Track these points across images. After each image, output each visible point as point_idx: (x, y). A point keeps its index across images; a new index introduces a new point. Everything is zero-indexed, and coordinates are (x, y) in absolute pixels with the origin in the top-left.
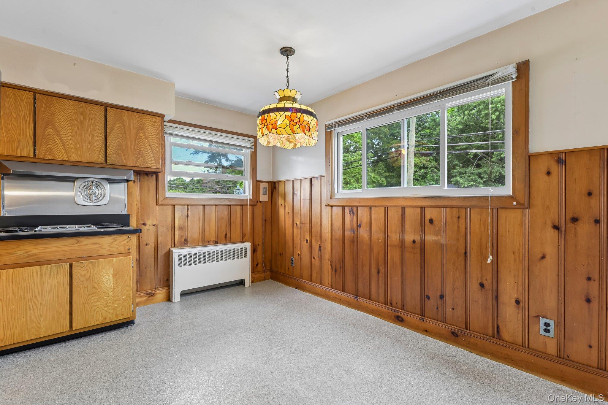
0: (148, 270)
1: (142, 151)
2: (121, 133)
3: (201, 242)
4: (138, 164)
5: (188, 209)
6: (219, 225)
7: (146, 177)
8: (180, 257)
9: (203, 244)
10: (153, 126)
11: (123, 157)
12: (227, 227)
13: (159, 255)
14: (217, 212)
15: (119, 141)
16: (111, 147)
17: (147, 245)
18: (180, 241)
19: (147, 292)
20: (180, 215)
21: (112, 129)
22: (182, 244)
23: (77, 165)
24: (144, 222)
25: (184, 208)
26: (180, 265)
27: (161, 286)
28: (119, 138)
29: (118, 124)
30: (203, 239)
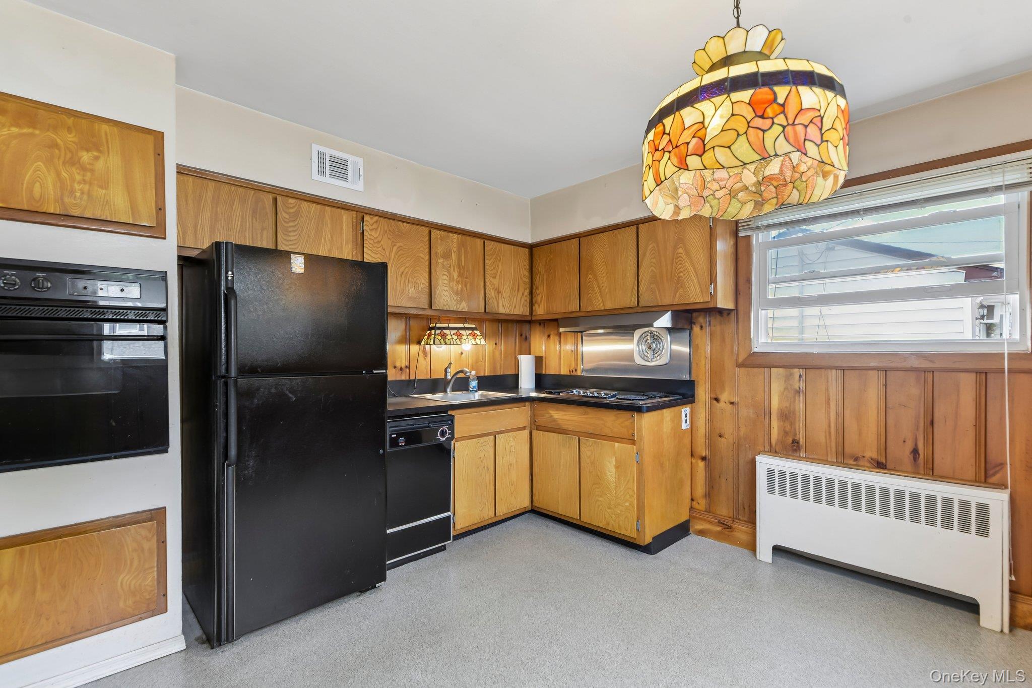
0: (723, 480)
1: (681, 277)
2: (654, 258)
3: (834, 454)
4: (676, 301)
5: (800, 376)
6: (890, 421)
7: (718, 317)
8: (771, 473)
9: (839, 460)
10: (697, 229)
11: (657, 293)
12: (917, 429)
13: (742, 462)
14: (882, 388)
15: (652, 270)
16: (643, 283)
17: (720, 436)
18: (781, 442)
19: (721, 520)
20: (782, 389)
21: (644, 255)
22: (786, 448)
23: (613, 313)
24: (716, 395)
25: (791, 374)
26: (771, 490)
27: (746, 519)
28: (652, 266)
29: (650, 244)
30: (840, 449)
